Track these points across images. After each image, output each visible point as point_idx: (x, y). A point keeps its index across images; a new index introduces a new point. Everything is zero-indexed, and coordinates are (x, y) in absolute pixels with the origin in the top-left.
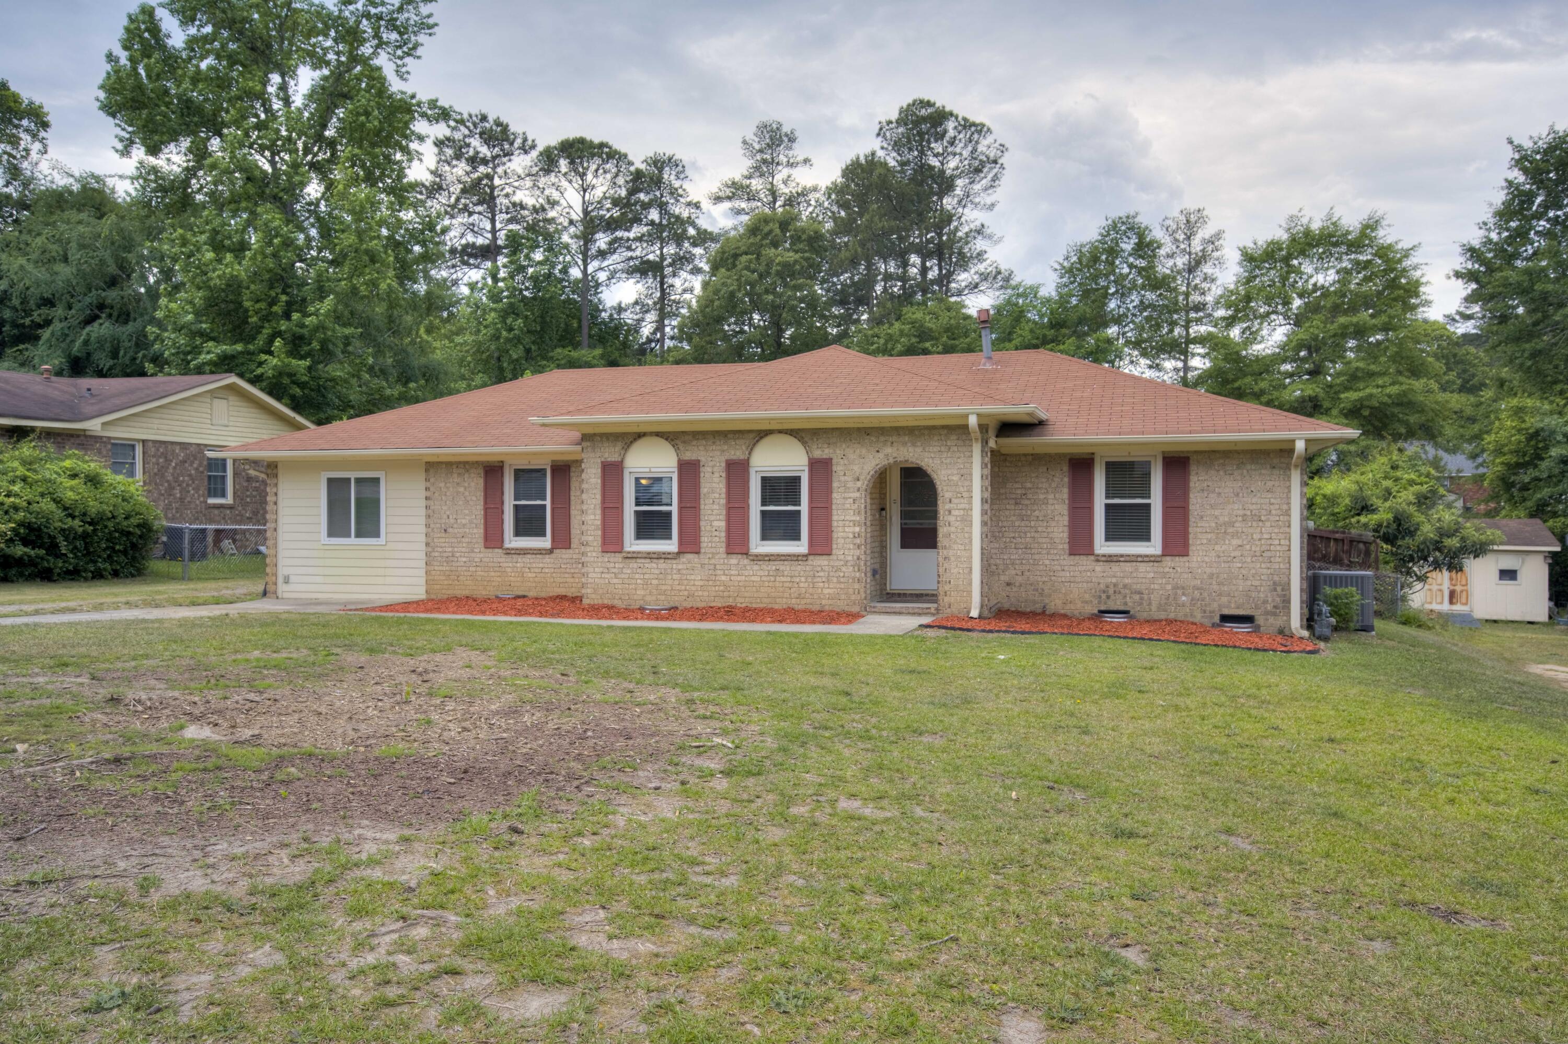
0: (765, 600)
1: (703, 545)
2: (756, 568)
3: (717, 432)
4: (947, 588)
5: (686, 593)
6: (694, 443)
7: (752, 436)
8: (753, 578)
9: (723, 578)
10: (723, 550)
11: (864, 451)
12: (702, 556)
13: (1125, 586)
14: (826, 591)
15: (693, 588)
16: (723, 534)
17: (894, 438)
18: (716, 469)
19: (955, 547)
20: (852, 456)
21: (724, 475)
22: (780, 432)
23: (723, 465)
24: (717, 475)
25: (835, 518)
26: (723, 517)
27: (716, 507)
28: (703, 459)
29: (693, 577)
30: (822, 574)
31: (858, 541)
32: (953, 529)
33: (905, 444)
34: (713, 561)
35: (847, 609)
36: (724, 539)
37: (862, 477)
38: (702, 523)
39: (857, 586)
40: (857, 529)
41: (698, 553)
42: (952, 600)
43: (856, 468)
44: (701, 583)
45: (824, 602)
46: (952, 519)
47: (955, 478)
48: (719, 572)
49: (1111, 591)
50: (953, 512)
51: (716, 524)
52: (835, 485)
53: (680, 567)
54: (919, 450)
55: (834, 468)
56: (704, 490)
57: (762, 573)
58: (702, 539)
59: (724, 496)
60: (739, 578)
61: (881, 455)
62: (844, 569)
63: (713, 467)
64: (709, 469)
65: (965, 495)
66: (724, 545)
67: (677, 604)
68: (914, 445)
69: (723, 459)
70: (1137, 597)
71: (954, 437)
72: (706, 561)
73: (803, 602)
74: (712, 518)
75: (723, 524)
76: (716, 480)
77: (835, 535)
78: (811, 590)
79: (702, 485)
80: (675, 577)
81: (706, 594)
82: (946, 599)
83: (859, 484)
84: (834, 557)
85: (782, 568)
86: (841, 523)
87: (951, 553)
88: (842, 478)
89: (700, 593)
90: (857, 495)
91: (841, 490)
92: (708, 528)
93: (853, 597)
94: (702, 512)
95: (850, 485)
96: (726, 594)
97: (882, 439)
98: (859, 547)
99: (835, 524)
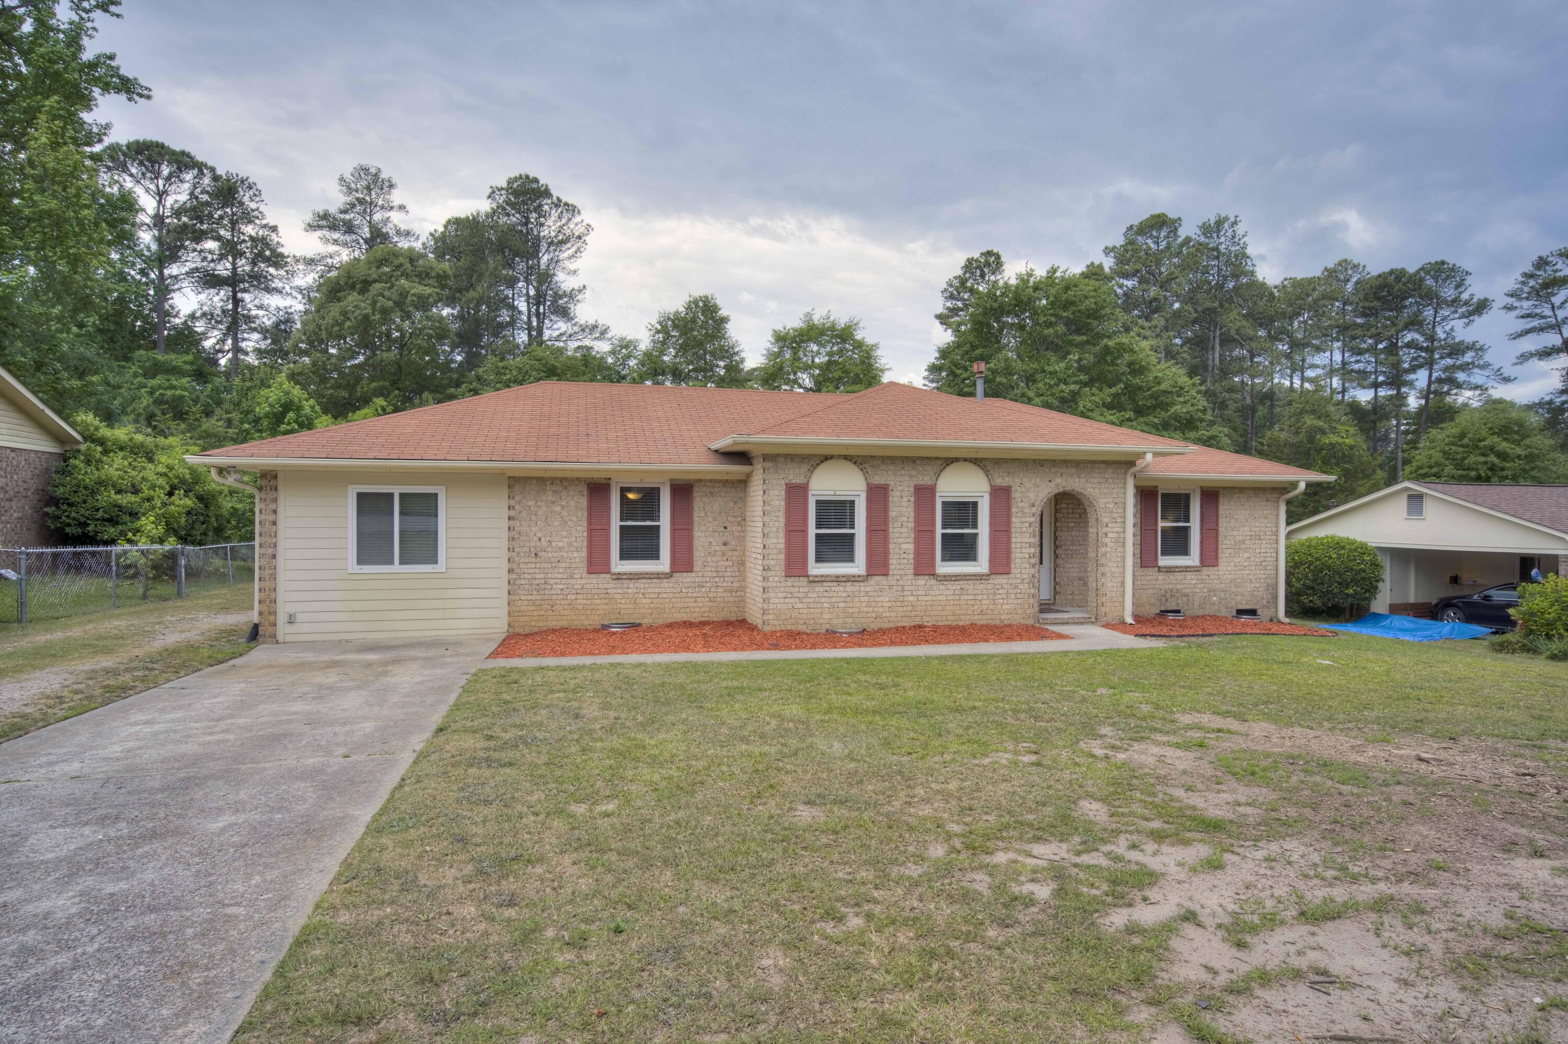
0: (950, 618)
1: (892, 567)
2: (942, 587)
3: (907, 458)
4: (1104, 599)
5: (874, 615)
6: (883, 467)
7: (940, 462)
8: (939, 598)
9: (911, 598)
10: (911, 571)
11: (1038, 480)
12: (890, 578)
13: (1178, 591)
14: (1005, 607)
15: (881, 610)
16: (912, 556)
17: (1064, 470)
18: (904, 493)
19: (1111, 564)
20: (1028, 485)
21: (912, 499)
22: (965, 460)
23: (912, 489)
24: (905, 499)
25: (1013, 540)
26: (911, 540)
27: (904, 530)
28: (892, 483)
29: (881, 599)
30: (1001, 591)
31: (1033, 561)
32: (1108, 549)
33: (1071, 475)
34: (900, 583)
35: (1023, 622)
36: (912, 561)
37: (1037, 504)
38: (891, 546)
39: (1031, 601)
40: (1032, 550)
41: (886, 575)
42: (1107, 609)
43: (1032, 495)
44: (889, 604)
45: (1003, 617)
46: (1107, 540)
47: (1111, 506)
48: (906, 593)
49: (1168, 595)
50: (1110, 535)
51: (904, 546)
52: (1014, 510)
53: (868, 589)
54: (1083, 481)
55: (1013, 495)
56: (892, 514)
57: (947, 592)
58: (891, 561)
59: (912, 519)
60: (926, 598)
61: (1052, 484)
62: (1021, 586)
63: (902, 491)
64: (898, 494)
65: (1119, 520)
66: (912, 567)
67: (865, 626)
68: (1079, 477)
69: (912, 484)
70: (1185, 599)
71: (1110, 471)
72: (894, 583)
73: (986, 617)
74: (901, 540)
75: (912, 546)
76: (905, 504)
77: (1013, 556)
78: (991, 607)
79: (891, 509)
80: (863, 599)
81: (894, 614)
82: (1103, 609)
83: (1034, 510)
84: (1011, 576)
85: (966, 587)
86: (1018, 545)
87: (1107, 569)
88: (1020, 505)
89: (888, 614)
90: (1033, 519)
91: (1019, 514)
92: (897, 551)
93: (1028, 611)
94: (891, 535)
95: (1027, 510)
96: (913, 614)
97: (1053, 470)
98: (1034, 566)
99: (1013, 545)
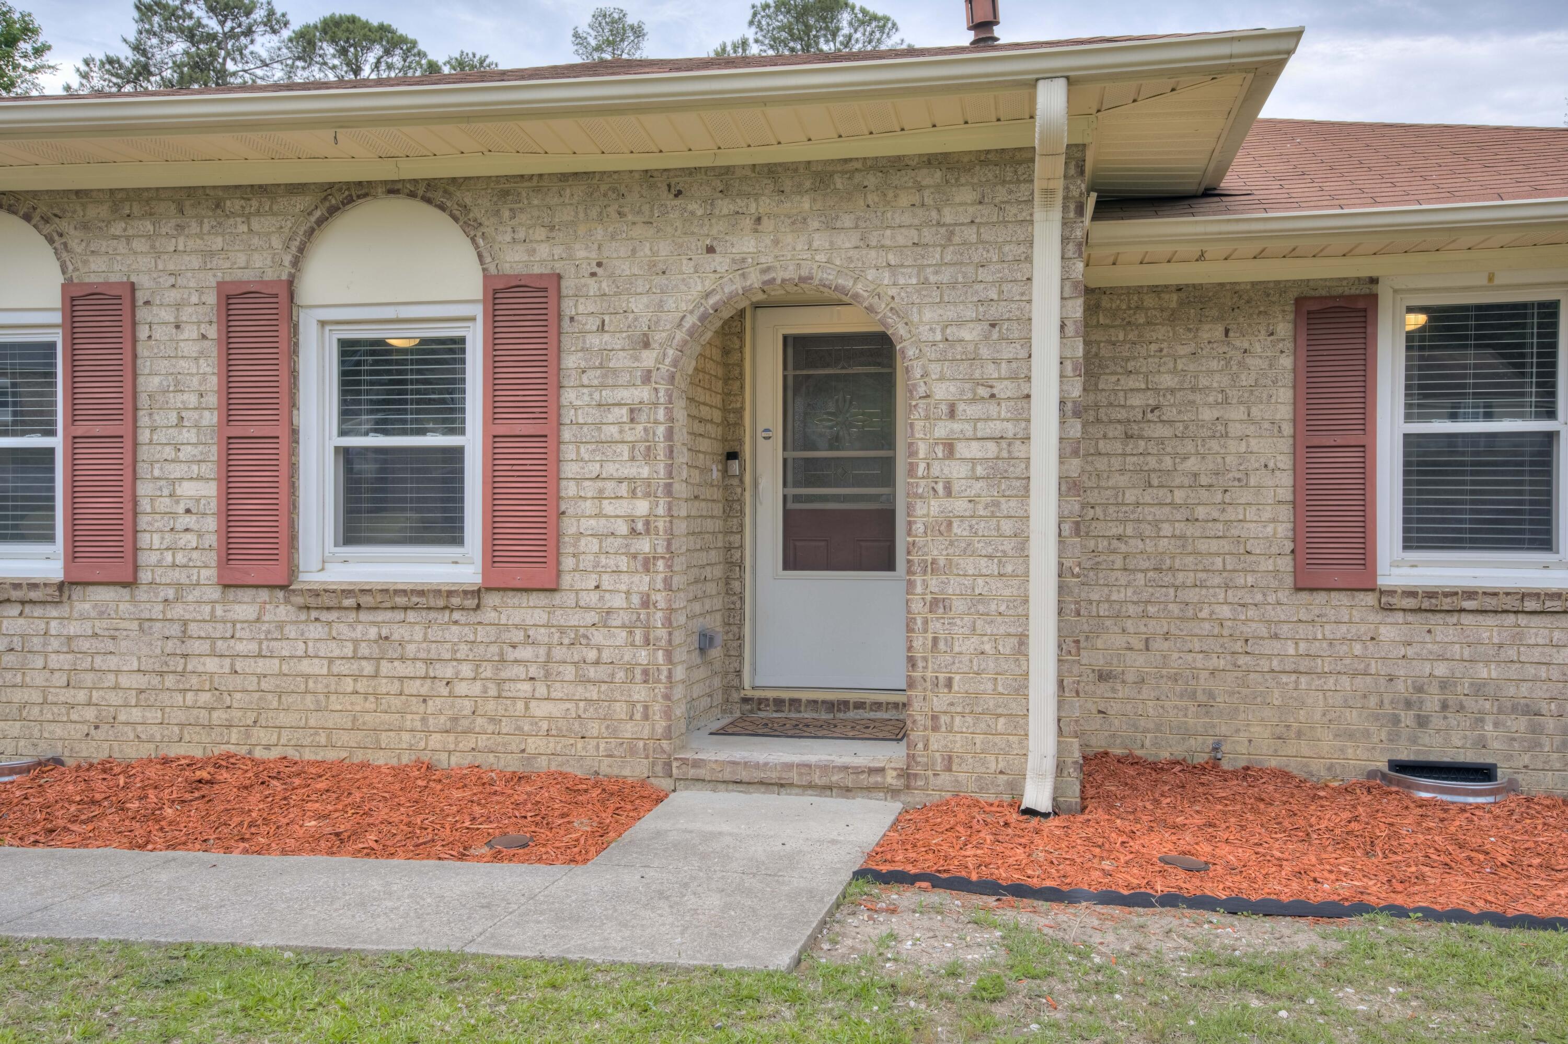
0: (344, 738)
1: (146, 558)
2: (315, 631)
3: (191, 191)
4: (940, 702)
5: (90, 714)
6: (117, 228)
7: (301, 203)
8: (306, 666)
9: (212, 664)
10: (209, 574)
11: (664, 248)
12: (142, 594)
14: (540, 709)
15: (115, 698)
16: (211, 524)
17: (766, 204)
18: (187, 314)
19: (968, 565)
20: (625, 268)
21: (212, 332)
22: (393, 189)
23: (211, 298)
24: (190, 332)
25: (570, 470)
26: (209, 469)
27: (189, 435)
28: (144, 281)
29: (112, 662)
30: (525, 653)
31: (644, 545)
32: (960, 506)
33: (799, 222)
34: (177, 611)
35: (606, 768)
36: (211, 540)
37: (658, 337)
38: (144, 489)
39: (640, 693)
40: (642, 507)
41: (131, 584)
42: (958, 744)
43: (638, 305)
44: (140, 681)
45: (533, 745)
46: (957, 471)
47: (969, 334)
48: (197, 647)
49: (1432, 702)
50: (962, 449)
51: (188, 489)
52: (571, 361)
53: (73, 628)
54: (847, 241)
55: (568, 307)
56: (149, 383)
57: (335, 650)
58: (144, 540)
59: (212, 400)
60: (262, 666)
61: (720, 262)
62: (598, 637)
63: (178, 306)
64: (167, 315)
65: (1004, 389)
66: (212, 558)
67: (57, 750)
68: (831, 226)
69: (211, 280)
71: (966, 195)
72: (157, 611)
73: (468, 742)
74: (177, 471)
75: (210, 490)
76: (190, 349)
77: (570, 526)
78: (491, 706)
79: (144, 366)
80: (55, 661)
81: (154, 715)
82: (937, 741)
83: (648, 358)
84: (569, 599)
85: (399, 632)
86: (590, 489)
87: (954, 585)
88: (595, 341)
89: (136, 714)
90: (644, 393)
91: (592, 377)
92: (164, 504)
93: (628, 730)
94: (144, 453)
95: (620, 360)
96: (218, 716)
97: (725, 206)
98: (647, 564)
99: (569, 489)
